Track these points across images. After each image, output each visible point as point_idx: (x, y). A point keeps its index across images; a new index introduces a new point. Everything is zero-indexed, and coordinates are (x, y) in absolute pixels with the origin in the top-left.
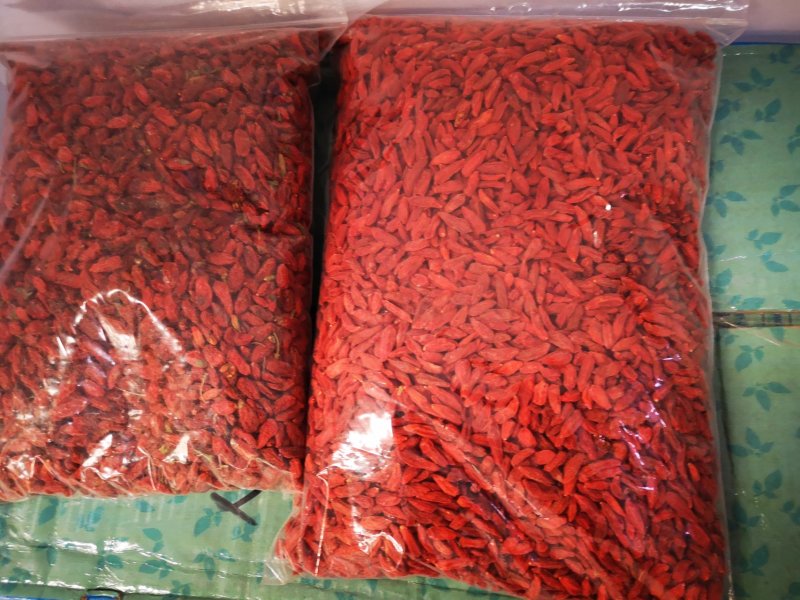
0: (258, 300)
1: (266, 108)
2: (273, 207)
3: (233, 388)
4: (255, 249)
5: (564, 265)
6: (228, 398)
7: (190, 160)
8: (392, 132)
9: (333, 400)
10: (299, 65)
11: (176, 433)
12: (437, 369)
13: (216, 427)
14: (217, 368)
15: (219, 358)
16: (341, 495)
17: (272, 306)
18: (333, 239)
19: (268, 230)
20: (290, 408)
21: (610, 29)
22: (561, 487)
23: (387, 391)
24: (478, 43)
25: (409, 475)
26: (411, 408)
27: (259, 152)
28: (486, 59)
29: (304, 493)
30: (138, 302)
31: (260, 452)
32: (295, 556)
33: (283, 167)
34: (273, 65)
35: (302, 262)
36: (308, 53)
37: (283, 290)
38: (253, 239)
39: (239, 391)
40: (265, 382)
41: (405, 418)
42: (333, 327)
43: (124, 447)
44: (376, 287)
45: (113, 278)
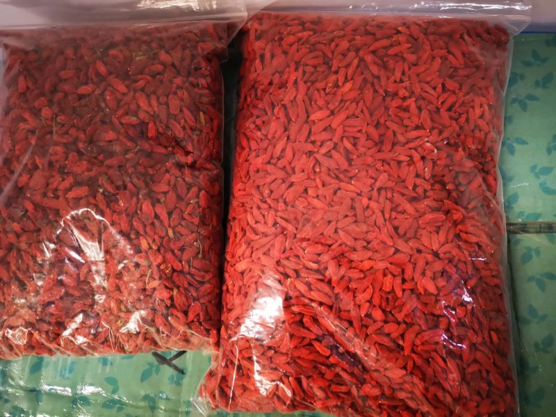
0: (186, 216)
1: (191, 79)
2: (196, 150)
3: (170, 280)
4: (184, 180)
5: (404, 191)
6: (166, 287)
7: (138, 117)
8: (281, 97)
9: (240, 288)
10: (213, 47)
11: (129, 312)
12: (314, 266)
13: (157, 307)
14: (158, 266)
15: (160, 259)
16: (247, 356)
17: (196, 221)
18: (239, 172)
19: (192, 166)
20: (210, 293)
21: (436, 23)
22: (402, 348)
23: (280, 282)
24: (342, 33)
25: (296, 342)
26: (297, 294)
27: (186, 111)
28: (348, 44)
29: (220, 353)
30: (101, 218)
31: (189, 325)
32: (213, 396)
33: (203, 121)
34: (196, 48)
35: (217, 188)
36: (220, 39)
37: (204, 209)
38: (183, 173)
39: (174, 282)
40: (192, 276)
41: (293, 301)
42: (239, 235)
43: (92, 321)
44: (270, 207)
45: (83, 202)
